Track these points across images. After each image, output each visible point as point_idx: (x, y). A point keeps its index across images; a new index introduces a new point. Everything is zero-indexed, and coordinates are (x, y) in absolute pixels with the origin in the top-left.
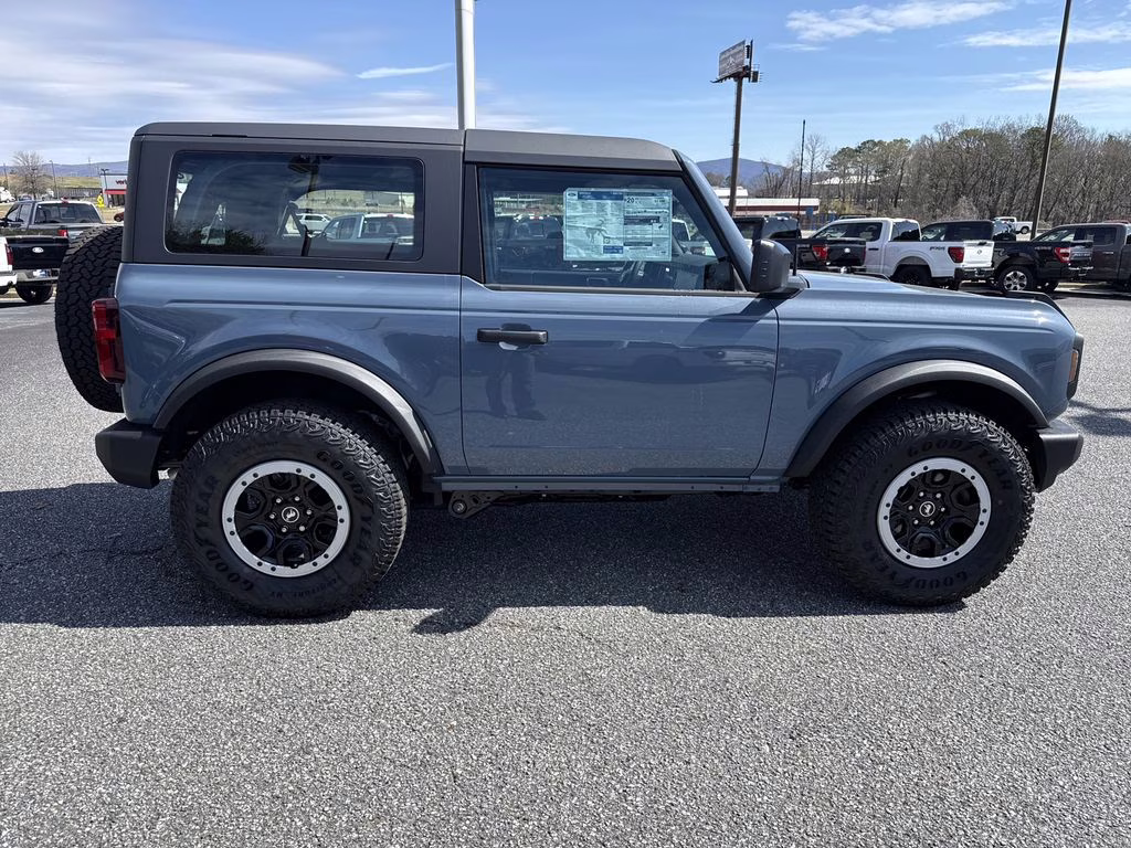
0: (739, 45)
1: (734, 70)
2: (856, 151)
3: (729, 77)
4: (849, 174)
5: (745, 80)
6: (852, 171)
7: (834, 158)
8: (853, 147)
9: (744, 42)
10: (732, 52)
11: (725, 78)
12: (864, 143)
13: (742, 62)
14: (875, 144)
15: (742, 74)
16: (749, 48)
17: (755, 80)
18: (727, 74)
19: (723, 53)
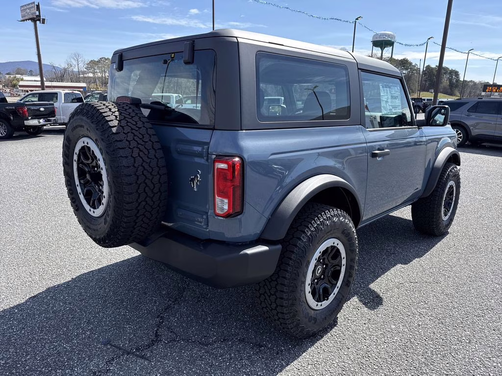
0: (32, 3)
1: (31, 16)
2: (98, 62)
3: (29, 19)
4: (97, 72)
5: (38, 22)
6: (98, 71)
7: (88, 64)
8: (96, 60)
9: (34, 3)
10: (28, 7)
11: (26, 20)
12: (101, 58)
13: (35, 13)
14: (106, 59)
15: (36, 19)
16: (38, 6)
17: (43, 23)
18: (26, 18)
19: (22, 7)
